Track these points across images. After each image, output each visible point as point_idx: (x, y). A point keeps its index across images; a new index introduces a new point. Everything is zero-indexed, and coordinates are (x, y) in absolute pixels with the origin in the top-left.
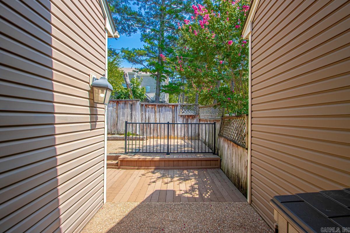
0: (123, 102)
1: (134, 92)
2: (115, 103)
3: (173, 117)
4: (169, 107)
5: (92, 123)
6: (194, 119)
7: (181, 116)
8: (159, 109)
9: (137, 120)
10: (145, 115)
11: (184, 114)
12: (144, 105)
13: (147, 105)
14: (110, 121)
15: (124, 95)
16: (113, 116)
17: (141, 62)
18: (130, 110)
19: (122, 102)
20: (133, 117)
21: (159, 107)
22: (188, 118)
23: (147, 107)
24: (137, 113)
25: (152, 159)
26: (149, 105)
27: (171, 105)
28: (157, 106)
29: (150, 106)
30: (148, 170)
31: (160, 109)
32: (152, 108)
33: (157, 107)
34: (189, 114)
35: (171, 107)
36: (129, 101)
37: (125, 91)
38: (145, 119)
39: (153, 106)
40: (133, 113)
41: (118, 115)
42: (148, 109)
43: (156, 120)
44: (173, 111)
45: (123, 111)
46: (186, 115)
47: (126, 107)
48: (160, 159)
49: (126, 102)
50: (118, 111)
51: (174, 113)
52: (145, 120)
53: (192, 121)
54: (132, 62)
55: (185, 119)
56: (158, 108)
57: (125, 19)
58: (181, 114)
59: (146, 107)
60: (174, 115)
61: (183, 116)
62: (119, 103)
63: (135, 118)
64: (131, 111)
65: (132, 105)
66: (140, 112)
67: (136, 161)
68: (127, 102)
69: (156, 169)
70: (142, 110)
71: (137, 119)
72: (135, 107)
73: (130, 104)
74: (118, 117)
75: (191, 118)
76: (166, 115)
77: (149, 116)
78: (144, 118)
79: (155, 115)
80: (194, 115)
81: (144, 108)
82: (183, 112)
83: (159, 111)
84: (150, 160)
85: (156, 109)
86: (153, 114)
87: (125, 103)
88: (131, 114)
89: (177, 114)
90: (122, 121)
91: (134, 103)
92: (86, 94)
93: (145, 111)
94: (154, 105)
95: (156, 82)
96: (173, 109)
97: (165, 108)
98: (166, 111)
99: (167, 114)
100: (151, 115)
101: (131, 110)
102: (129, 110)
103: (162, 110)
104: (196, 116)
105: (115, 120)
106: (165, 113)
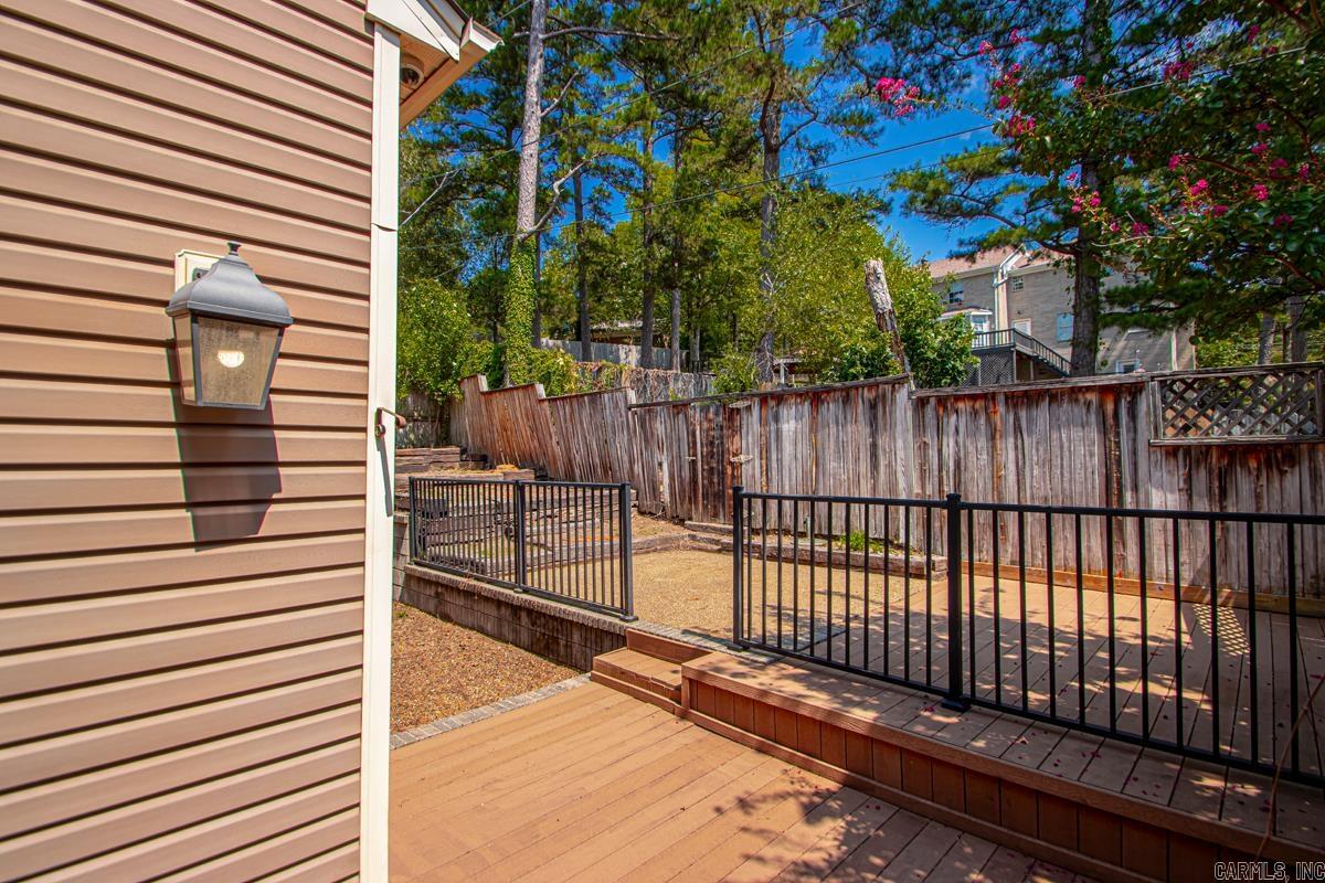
0: (838, 394)
2: (807, 404)
3: (1111, 464)
4: (1077, 400)
5: (201, 512)
6: (1282, 473)
7: (1172, 452)
8: (1017, 419)
9: (900, 475)
10: (940, 451)
11: (1192, 438)
12: (933, 401)
13: (947, 398)
14: (790, 480)
16: (799, 456)
17: (989, 207)
18: (868, 430)
19: (832, 394)
20: (883, 462)
21: (1015, 406)
22: (1231, 464)
23: (945, 408)
24: (900, 443)
26: (958, 398)
27: (1089, 389)
28: (1001, 398)
29: (961, 405)
31: (1023, 414)
32: (975, 413)
33: (1001, 408)
34: (1238, 434)
35: (1092, 397)
36: (860, 390)
38: (940, 470)
39: (979, 404)
40: (880, 442)
41: (820, 454)
42: (953, 418)
43: (997, 478)
44: (1110, 421)
45: (838, 437)
46: (1209, 447)
47: (849, 418)
48: (873, 726)
49: (848, 395)
50: (819, 437)
51: (1118, 434)
52: (936, 473)
53: (1263, 481)
55: (1203, 473)
56: (1007, 411)
58: (1169, 437)
59: (941, 412)
60: (1118, 444)
61: (1188, 449)
62: (823, 403)
63: (889, 465)
64: (874, 434)
65: (873, 406)
66: (914, 437)
68: (853, 392)
69: (850, 786)
70: (920, 427)
71: (900, 469)
72: (890, 412)
73: (867, 403)
74: (821, 461)
75: (1253, 464)
76: (1062, 447)
77: (957, 453)
78: (936, 467)
79: (994, 447)
80: (1278, 445)
81: (930, 411)
82: (1186, 428)
83: (1018, 429)
84: (818, 717)
85: (997, 418)
86: (982, 442)
87: (846, 400)
88: (874, 446)
89: (1134, 440)
90: (834, 478)
91: (884, 395)
92: (154, 363)
93: (940, 432)
94: (984, 396)
96: (1110, 407)
97: (1054, 406)
98: (1055, 424)
99: (1066, 445)
100: (971, 448)
101: (872, 426)
102: (865, 430)
103: (1030, 421)
104: (1304, 447)
105: (806, 473)
106: (1055, 435)
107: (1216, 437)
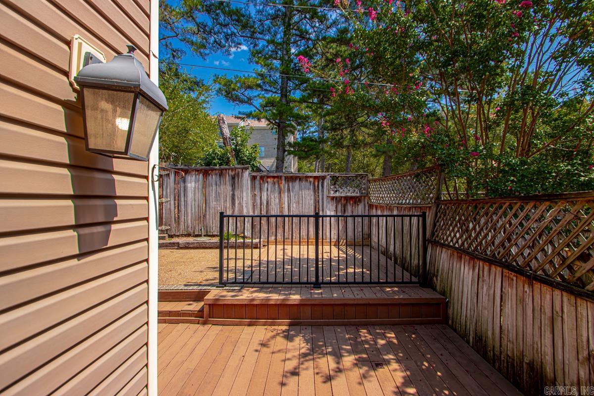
0: (217, 171)
1: (237, 153)
2: (201, 175)
3: (316, 202)
4: (307, 180)
6: (358, 205)
7: (333, 198)
8: (288, 186)
9: (244, 208)
10: (261, 198)
11: (337, 194)
12: (258, 178)
13: (264, 176)
14: (191, 210)
15: (219, 159)
16: (197, 199)
17: (249, 101)
18: (231, 188)
19: (214, 171)
20: (237, 202)
21: (288, 181)
22: (347, 202)
23: (263, 181)
24: (245, 194)
25: (284, 300)
26: (268, 177)
27: (311, 177)
28: (283, 178)
29: (269, 180)
30: (273, 327)
31: (291, 184)
32: (274, 183)
33: (283, 182)
34: (349, 194)
35: (312, 180)
36: (228, 171)
37: (219, 151)
38: (261, 205)
39: (276, 180)
40: (236, 194)
41: (207, 198)
42: (266, 184)
43: (281, 208)
44: (316, 188)
45: (217, 191)
46: (342, 197)
47: (222, 182)
48: (302, 300)
49: (222, 172)
50: (207, 190)
51: (318, 193)
52: (259, 206)
53: (354, 208)
54: (234, 100)
55: (340, 205)
56: (285, 183)
57: (221, 25)
58: (332, 194)
59: (261, 182)
60: (318, 196)
61: (336, 198)
62: (209, 175)
63: (240, 203)
64: (233, 190)
65: (233, 178)
66: (251, 191)
67: (246, 304)
68: (224, 172)
69: (291, 325)
70: (253, 188)
71: (244, 205)
72: (241, 181)
73: (230, 177)
74: (208, 202)
75: (352, 202)
76: (302, 197)
77: (267, 198)
78: (259, 204)
79: (280, 196)
80: (357, 197)
81: (257, 182)
82: (336, 191)
83: (289, 190)
84: (278, 303)
85: (282, 186)
86: (277, 195)
87: (221, 175)
88: (233, 195)
89: (323, 195)
90: (214, 209)
91: (238, 174)
93: (261, 189)
94: (277, 177)
95: (277, 137)
96: (316, 184)
97: (300, 182)
98: (301, 189)
99: (304, 196)
100: (272, 197)
101: (232, 186)
102: (229, 188)
103: (293, 187)
104: (363, 198)
105: (200, 207)
106: (301, 193)
107: (343, 195)
